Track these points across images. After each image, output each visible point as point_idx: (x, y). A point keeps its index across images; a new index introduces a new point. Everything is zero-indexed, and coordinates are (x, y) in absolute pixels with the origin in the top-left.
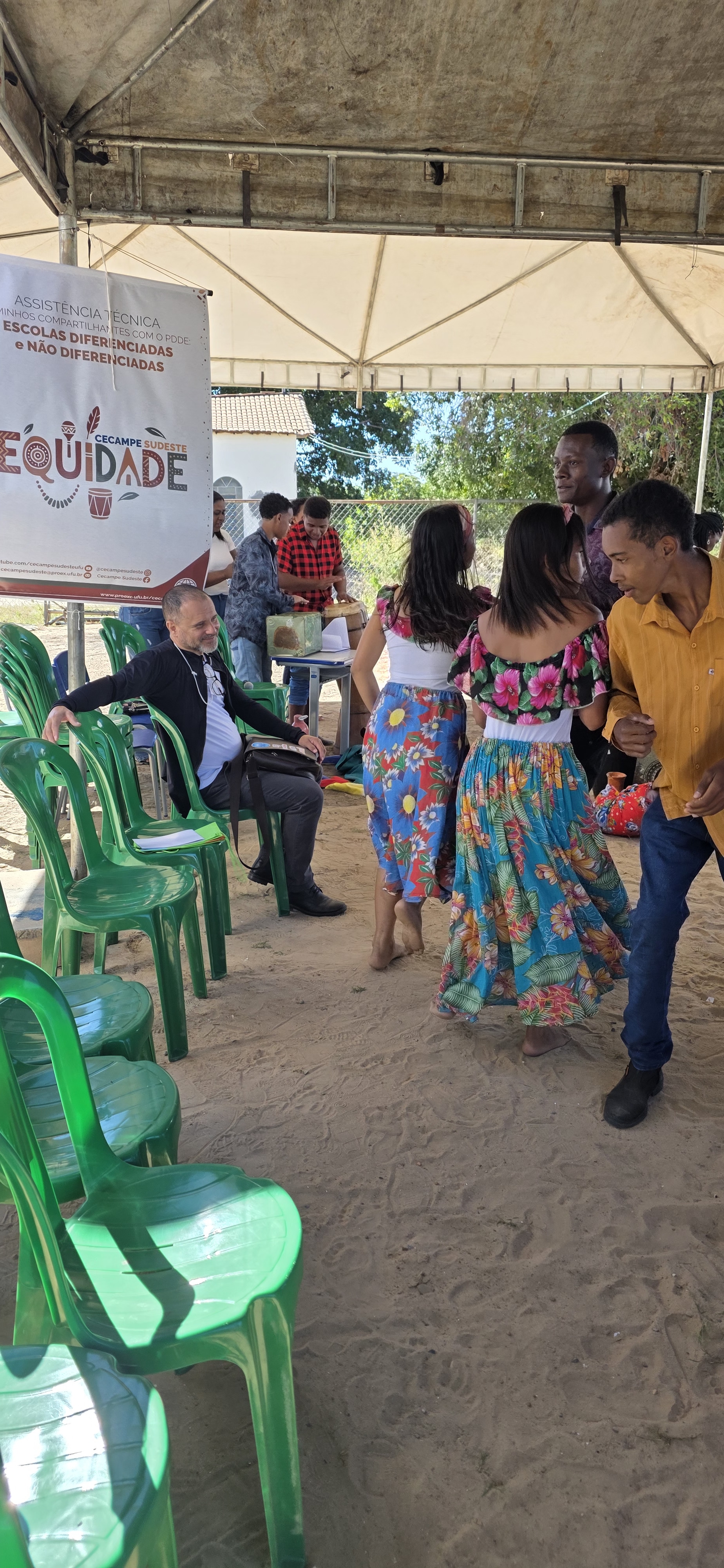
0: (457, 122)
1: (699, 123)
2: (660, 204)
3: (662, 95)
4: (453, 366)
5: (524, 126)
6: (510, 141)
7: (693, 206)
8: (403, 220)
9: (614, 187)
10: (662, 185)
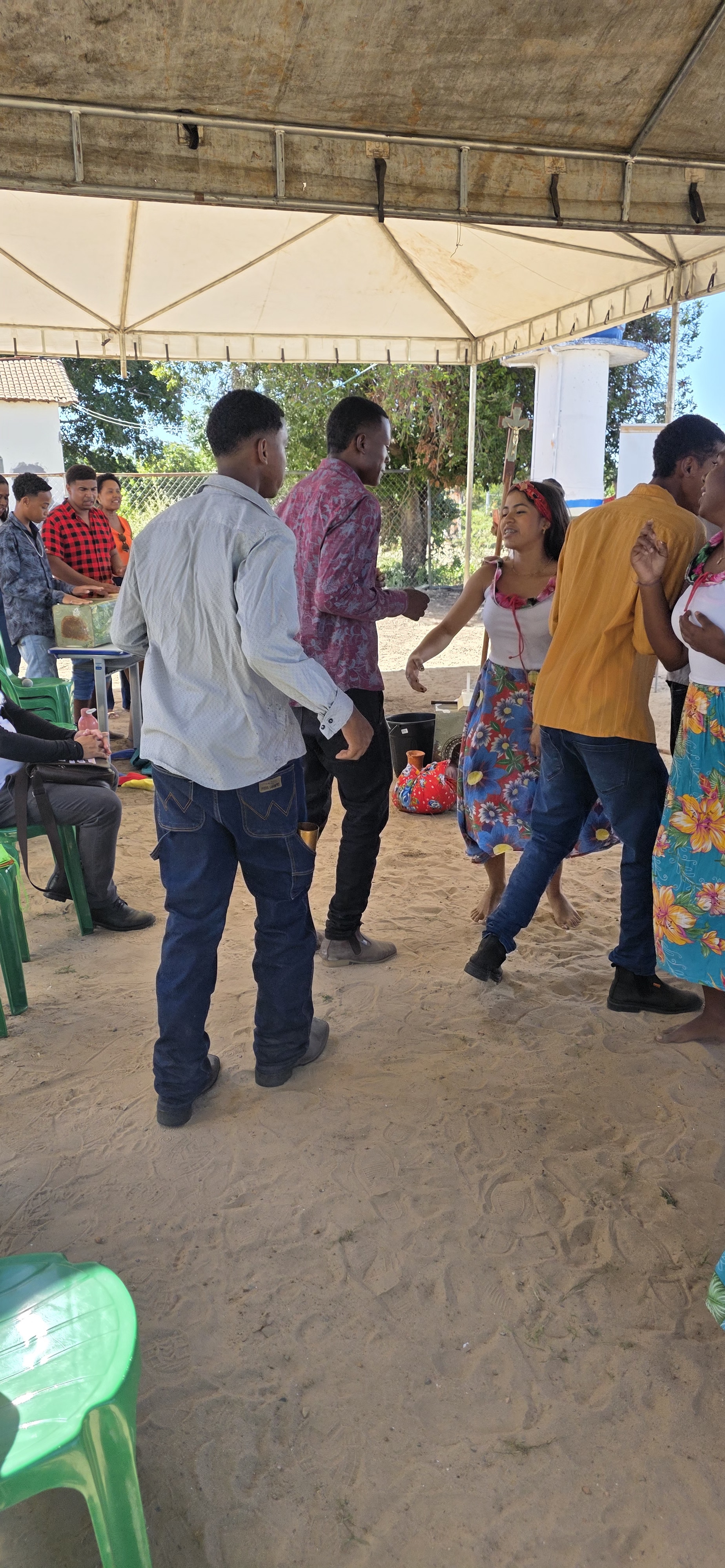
0: (209, 83)
1: (455, 97)
2: (422, 180)
3: (419, 66)
4: (220, 334)
5: (280, 91)
6: (266, 106)
7: (454, 183)
8: (158, 186)
9: (376, 160)
10: (423, 159)
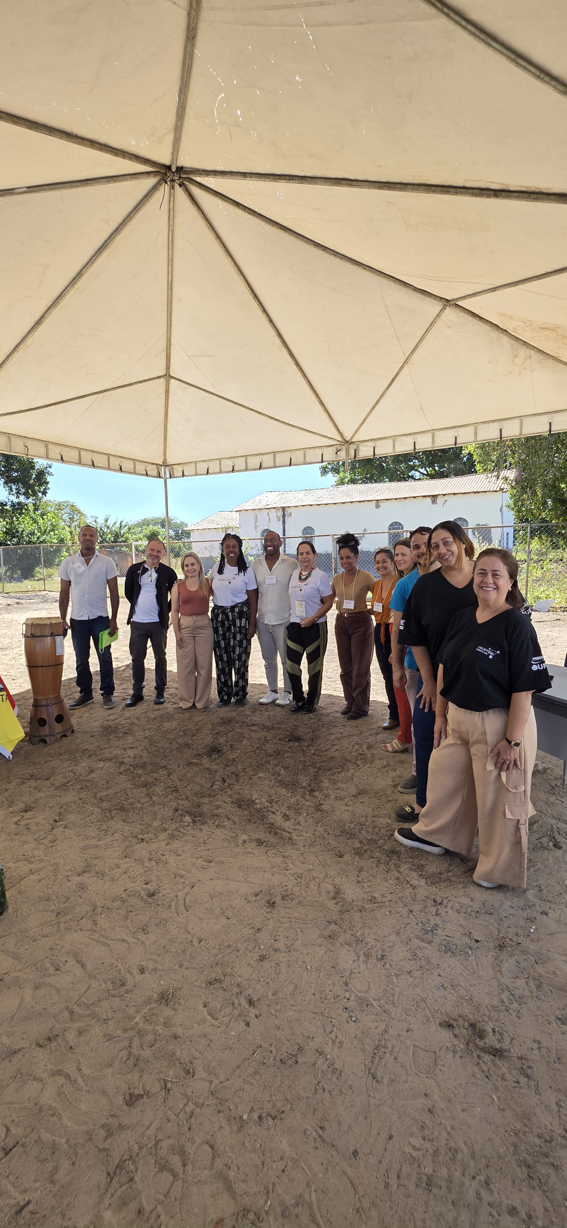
4: (410, 434)
